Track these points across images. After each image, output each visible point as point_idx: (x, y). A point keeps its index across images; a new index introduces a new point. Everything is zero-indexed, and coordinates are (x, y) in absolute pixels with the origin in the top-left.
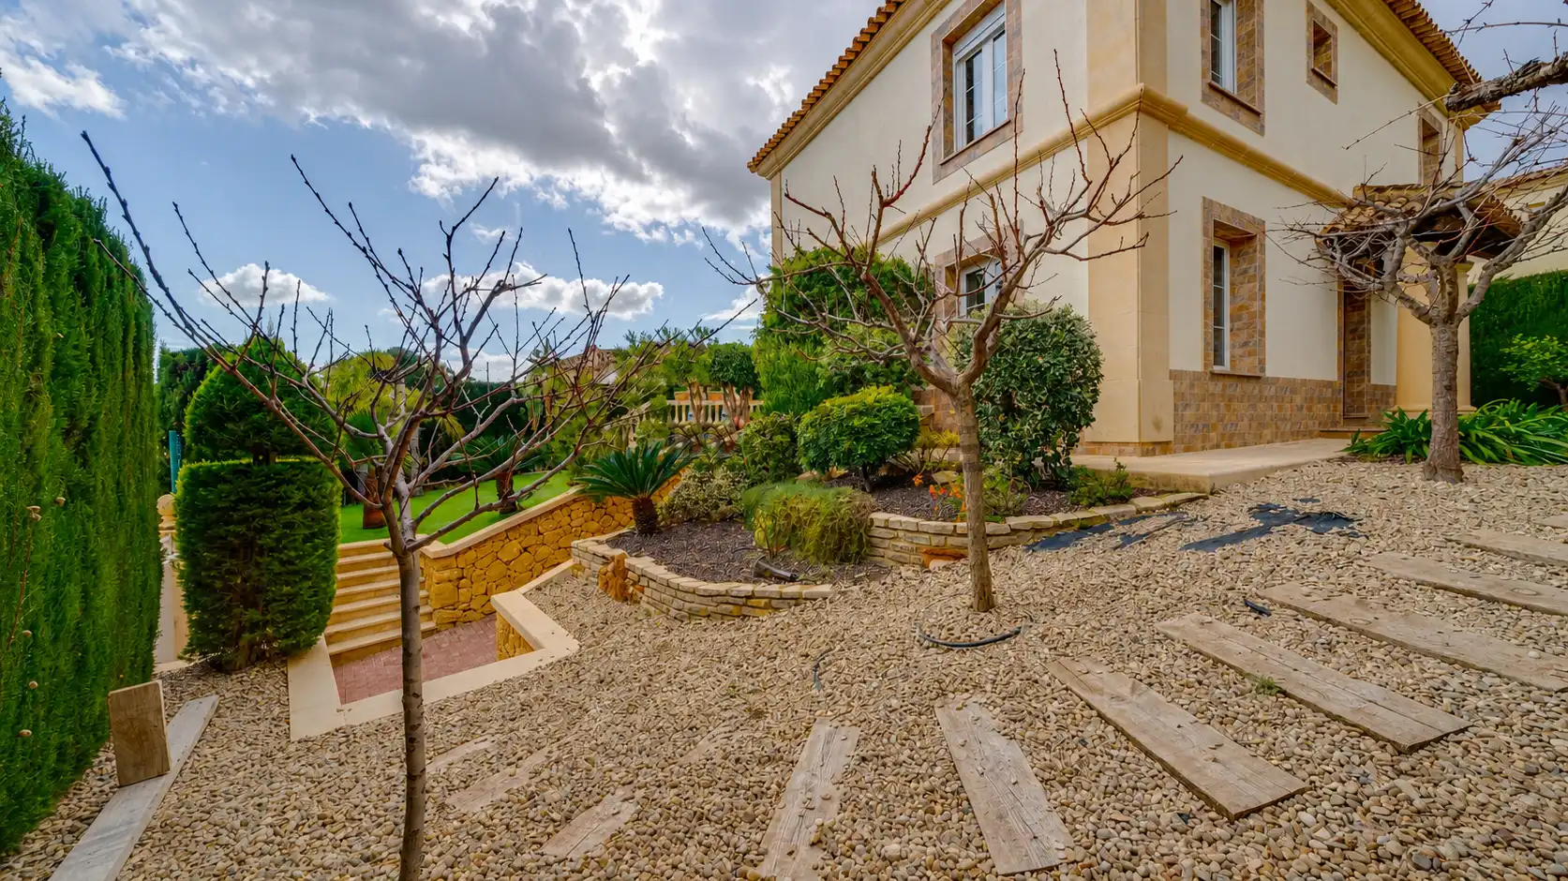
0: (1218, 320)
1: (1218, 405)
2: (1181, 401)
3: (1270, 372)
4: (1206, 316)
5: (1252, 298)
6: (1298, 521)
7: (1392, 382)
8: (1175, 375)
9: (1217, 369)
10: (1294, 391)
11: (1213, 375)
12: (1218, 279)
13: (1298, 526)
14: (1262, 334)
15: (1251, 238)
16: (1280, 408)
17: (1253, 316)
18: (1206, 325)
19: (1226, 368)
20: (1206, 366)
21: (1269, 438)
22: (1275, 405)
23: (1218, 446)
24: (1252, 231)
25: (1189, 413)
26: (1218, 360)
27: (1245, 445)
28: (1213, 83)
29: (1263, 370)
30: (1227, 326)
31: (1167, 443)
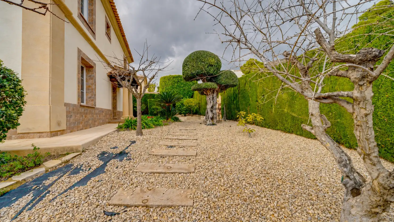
0: (82, 88)
1: (82, 116)
2: (69, 115)
3: (97, 106)
4: (79, 86)
5: (92, 84)
6: (114, 158)
7: (122, 111)
8: (66, 105)
9: (82, 104)
10: (103, 112)
11: (81, 106)
12: (82, 76)
13: (115, 160)
14: (95, 95)
15: (92, 67)
16: (100, 116)
17: (92, 89)
18: (78, 89)
19: (84, 104)
20: (78, 103)
21: (97, 125)
22: (98, 115)
23: (82, 129)
24: (92, 64)
25: (72, 120)
26: (82, 102)
27: (91, 128)
28: (81, 13)
29: (95, 105)
30: (85, 91)
31: (64, 130)
